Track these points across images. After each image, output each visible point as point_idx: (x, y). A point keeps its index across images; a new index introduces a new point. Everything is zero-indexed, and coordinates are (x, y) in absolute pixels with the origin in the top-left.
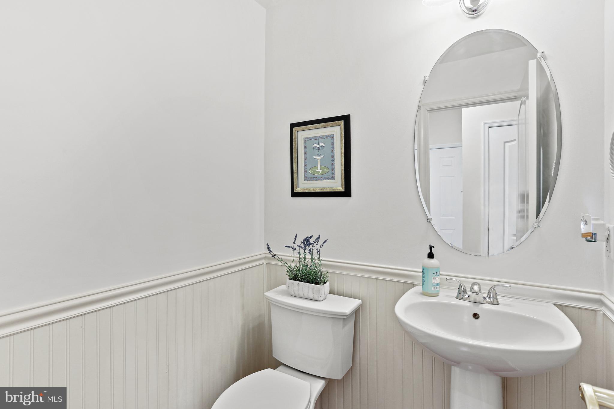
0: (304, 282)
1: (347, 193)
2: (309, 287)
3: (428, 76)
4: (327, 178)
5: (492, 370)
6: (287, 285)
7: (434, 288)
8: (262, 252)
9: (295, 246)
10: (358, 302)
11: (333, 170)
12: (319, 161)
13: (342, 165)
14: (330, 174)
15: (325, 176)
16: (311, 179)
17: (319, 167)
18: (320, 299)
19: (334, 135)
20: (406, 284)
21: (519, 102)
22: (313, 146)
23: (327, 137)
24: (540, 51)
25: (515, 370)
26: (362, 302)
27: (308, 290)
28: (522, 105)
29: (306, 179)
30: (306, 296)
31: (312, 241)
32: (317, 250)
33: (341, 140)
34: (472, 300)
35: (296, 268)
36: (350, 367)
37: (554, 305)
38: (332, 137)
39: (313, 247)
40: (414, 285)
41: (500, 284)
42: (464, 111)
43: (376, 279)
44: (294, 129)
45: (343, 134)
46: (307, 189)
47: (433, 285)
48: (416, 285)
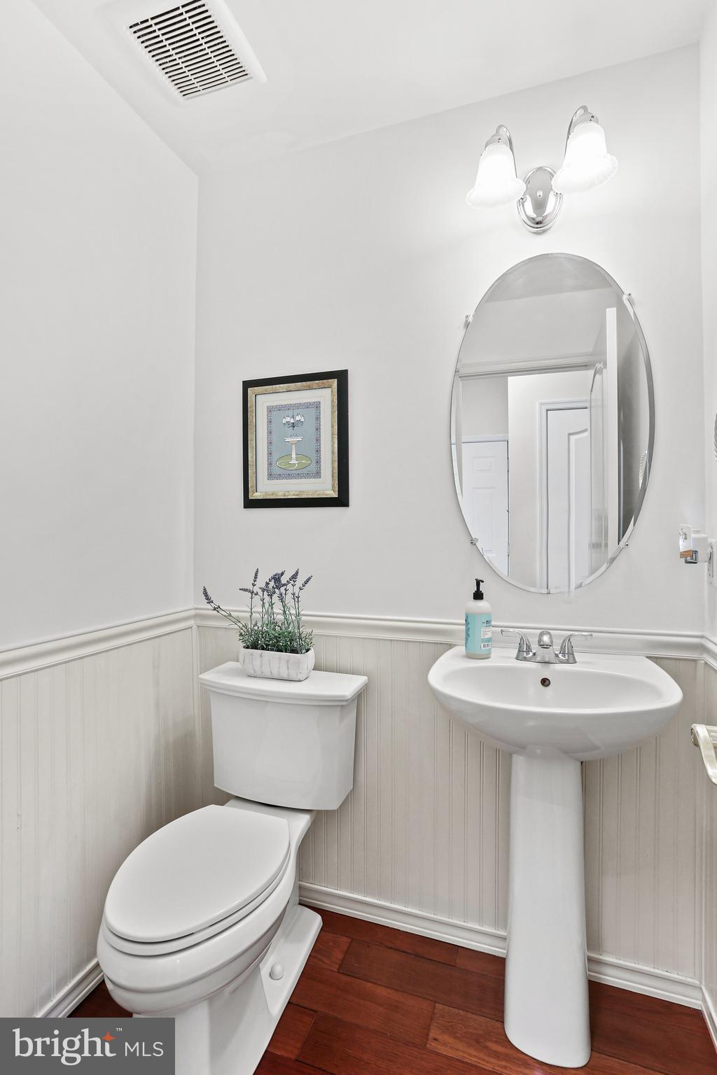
0: (272, 650)
1: (341, 500)
2: (280, 659)
3: (471, 316)
4: (308, 476)
5: (566, 752)
6: (241, 658)
7: (484, 646)
8: (191, 607)
9: (256, 589)
10: (361, 680)
11: (318, 462)
12: (294, 446)
13: (333, 453)
14: (313, 468)
15: (305, 471)
16: (280, 477)
17: (294, 456)
18: (301, 677)
19: (319, 402)
20: (439, 645)
21: (591, 372)
22: (284, 421)
23: (308, 406)
24: (626, 292)
25: (597, 748)
26: (368, 679)
27: (280, 664)
28: (597, 376)
29: (271, 476)
30: (276, 675)
31: (284, 580)
32: (294, 594)
33: (333, 412)
34: (539, 659)
35: (256, 628)
36: (349, 791)
37: (647, 657)
38: (317, 406)
39: (286, 590)
40: (451, 646)
41: (576, 633)
42: (512, 380)
43: (391, 640)
44: (250, 390)
45: (336, 401)
46: (273, 494)
47: (483, 641)
48: (455, 645)
